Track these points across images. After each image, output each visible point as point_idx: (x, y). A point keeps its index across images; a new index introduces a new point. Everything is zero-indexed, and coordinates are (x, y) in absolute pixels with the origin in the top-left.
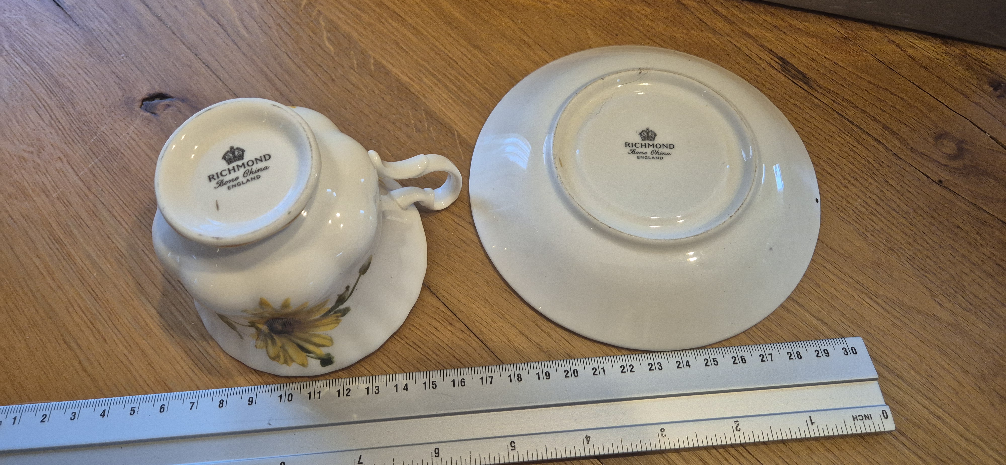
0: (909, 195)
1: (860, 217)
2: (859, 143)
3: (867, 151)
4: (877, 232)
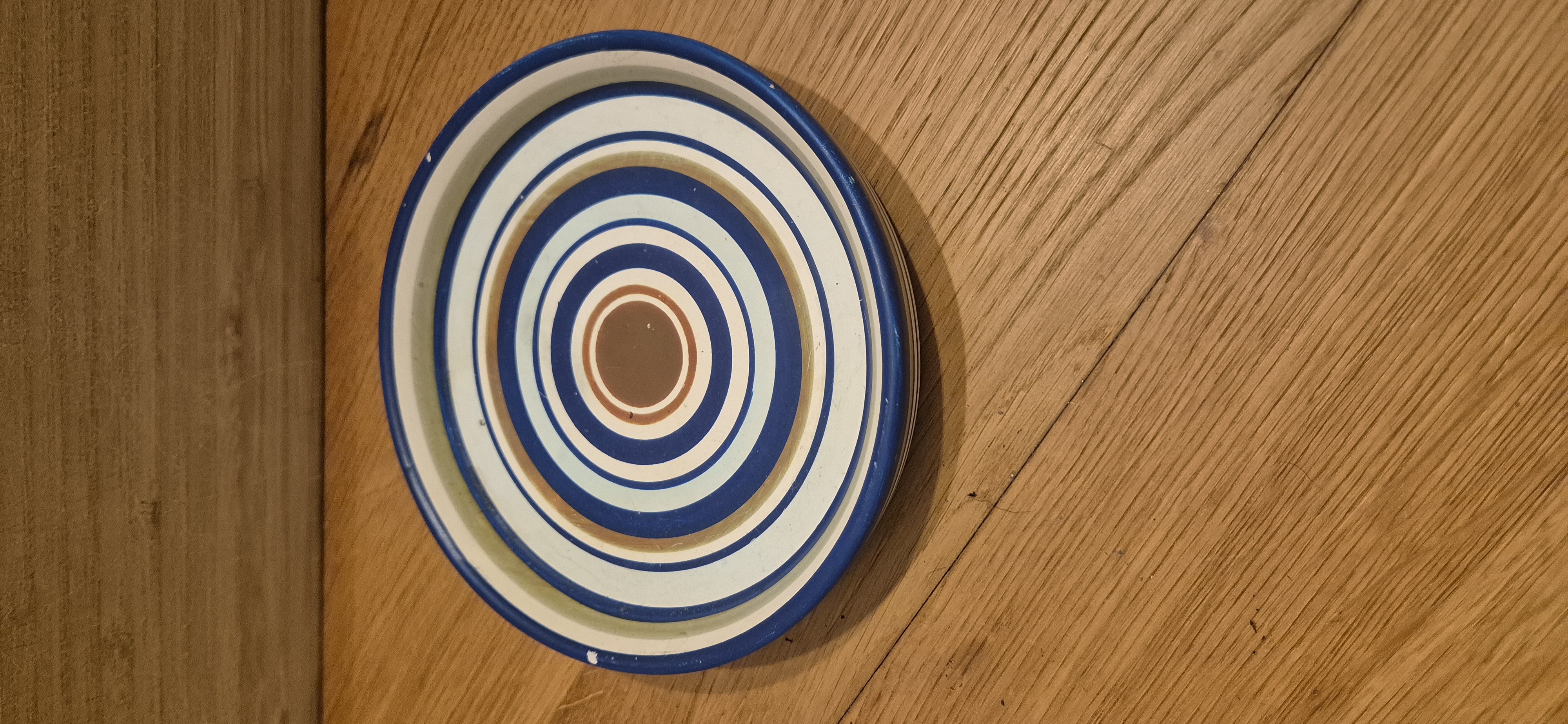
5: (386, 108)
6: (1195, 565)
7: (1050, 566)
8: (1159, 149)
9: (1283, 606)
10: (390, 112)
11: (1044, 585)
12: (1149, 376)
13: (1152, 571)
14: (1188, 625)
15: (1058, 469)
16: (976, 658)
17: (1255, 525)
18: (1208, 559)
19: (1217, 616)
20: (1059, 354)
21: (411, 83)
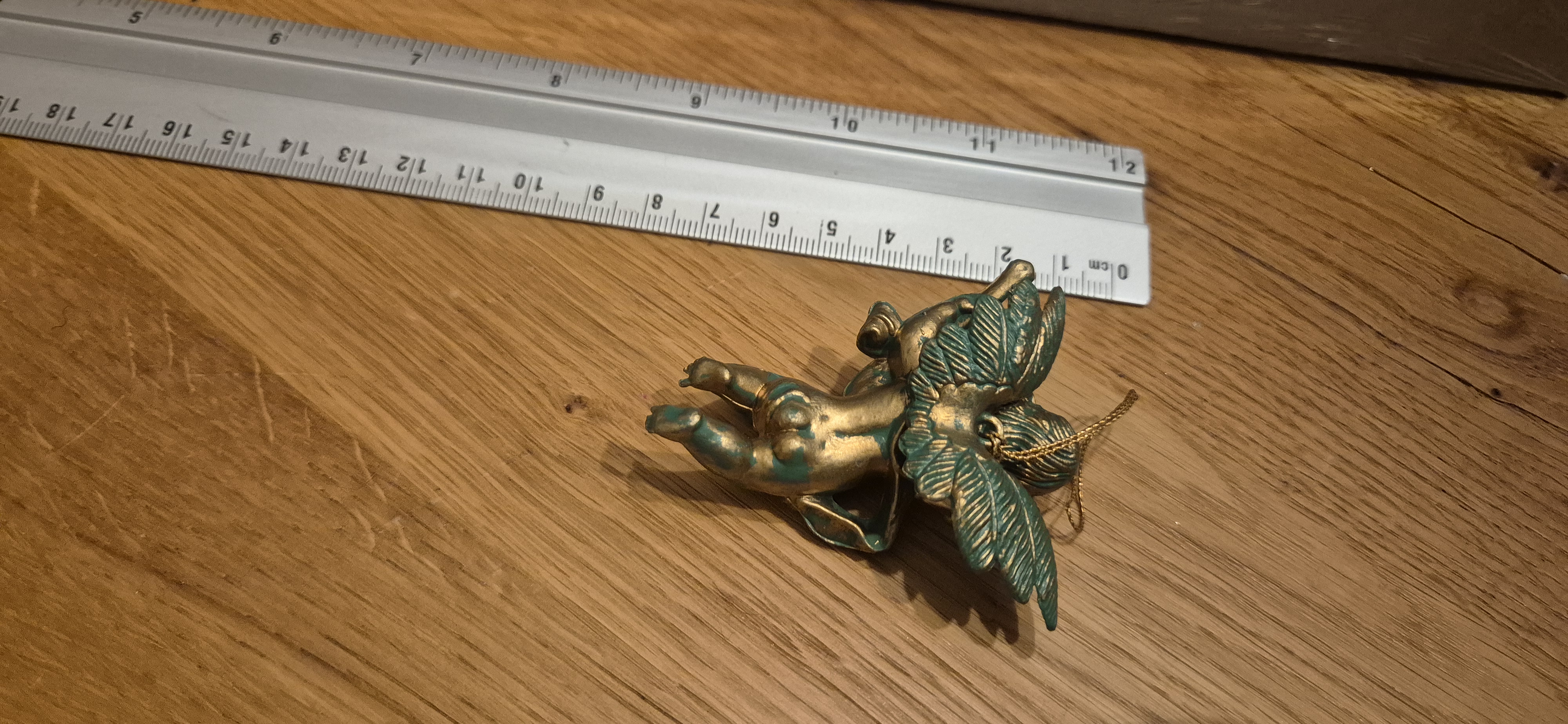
0: (1438, 432)
1: (1343, 500)
2: (1296, 313)
3: (1317, 333)
4: (1390, 536)
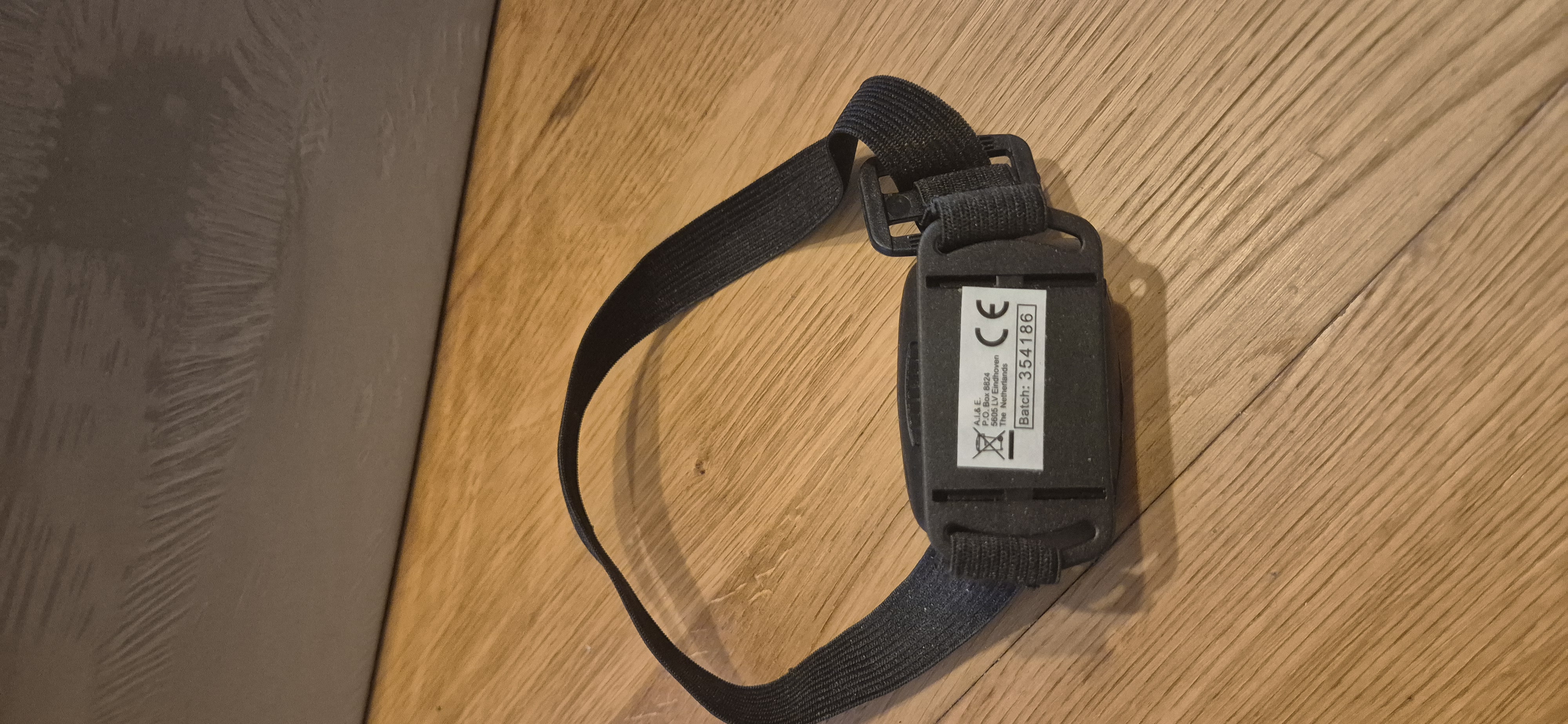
5: (594, 66)
6: (1356, 597)
7: (1196, 580)
8: (1377, 162)
9: (1451, 651)
10: (598, 70)
11: (1185, 599)
12: (1333, 393)
13: (1306, 597)
14: (1340, 660)
15: (1219, 480)
16: (1101, 666)
17: (1429, 563)
18: (1372, 592)
19: (1373, 654)
20: (1236, 363)
21: (622, 44)
